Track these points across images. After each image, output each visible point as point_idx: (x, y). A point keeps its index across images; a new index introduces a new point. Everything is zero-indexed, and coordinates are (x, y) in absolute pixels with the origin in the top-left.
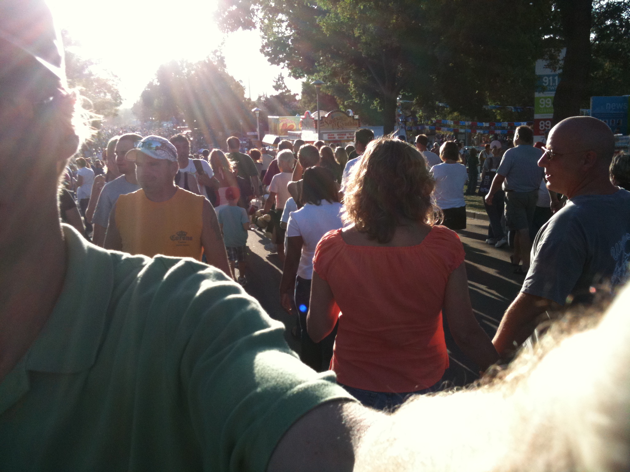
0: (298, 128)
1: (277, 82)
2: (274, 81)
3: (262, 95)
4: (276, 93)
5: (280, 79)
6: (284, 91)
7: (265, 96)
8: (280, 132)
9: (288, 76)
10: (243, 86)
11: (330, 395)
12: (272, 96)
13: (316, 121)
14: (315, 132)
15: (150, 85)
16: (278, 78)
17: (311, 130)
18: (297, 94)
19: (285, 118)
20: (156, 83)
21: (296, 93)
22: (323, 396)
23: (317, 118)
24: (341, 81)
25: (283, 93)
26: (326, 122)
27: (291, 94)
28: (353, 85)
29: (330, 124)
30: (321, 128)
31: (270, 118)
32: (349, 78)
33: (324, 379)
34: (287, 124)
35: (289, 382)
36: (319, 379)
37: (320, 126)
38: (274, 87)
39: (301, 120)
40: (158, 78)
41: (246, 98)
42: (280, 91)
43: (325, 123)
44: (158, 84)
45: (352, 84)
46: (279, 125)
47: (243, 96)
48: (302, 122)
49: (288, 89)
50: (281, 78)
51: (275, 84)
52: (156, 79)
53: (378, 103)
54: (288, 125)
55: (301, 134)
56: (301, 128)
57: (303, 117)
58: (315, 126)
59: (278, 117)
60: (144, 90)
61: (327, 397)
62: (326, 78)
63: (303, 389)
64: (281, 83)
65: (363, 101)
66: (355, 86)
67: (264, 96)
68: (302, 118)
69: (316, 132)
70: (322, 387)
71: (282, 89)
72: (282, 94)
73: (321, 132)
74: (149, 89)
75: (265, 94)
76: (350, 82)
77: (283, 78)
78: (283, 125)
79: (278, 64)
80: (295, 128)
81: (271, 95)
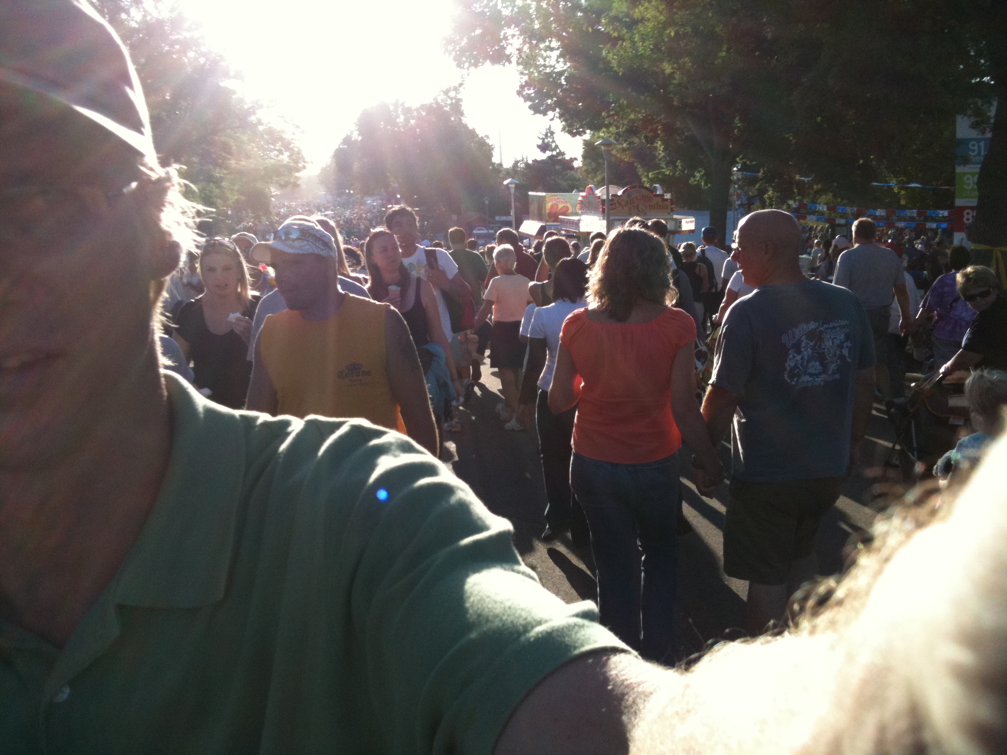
0: (574, 211)
1: (543, 139)
2: (539, 138)
3: (519, 158)
4: (542, 156)
5: (549, 135)
6: (554, 153)
7: (525, 160)
8: (548, 218)
9: (562, 131)
10: (490, 144)
11: (588, 643)
12: (535, 161)
13: (603, 201)
14: (602, 218)
15: (347, 140)
16: (545, 133)
17: (594, 214)
18: (576, 159)
19: (557, 196)
20: (356, 138)
21: (573, 157)
22: (577, 645)
23: (605, 197)
24: (644, 141)
25: (553, 156)
26: (619, 203)
27: (565, 158)
28: (663, 147)
29: (625, 206)
30: (611, 212)
31: (531, 195)
32: (656, 136)
33: (577, 615)
34: (557, 206)
35: (522, 622)
36: (570, 616)
37: (609, 210)
38: (539, 147)
39: (580, 198)
40: (358, 130)
41: (494, 163)
42: (549, 153)
43: (617, 205)
44: (360, 138)
45: (661, 146)
46: (545, 206)
47: (491, 160)
48: (581, 202)
49: (560, 151)
50: (550, 133)
51: (540, 142)
52: (357, 130)
53: (703, 176)
54: (560, 206)
55: (579, 221)
56: (580, 212)
57: (584, 194)
58: (601, 209)
59: (544, 194)
60: (337, 147)
61: (582, 645)
62: (620, 136)
63: (544, 633)
64: (551, 140)
65: (678, 173)
66: (665, 150)
67: (523, 160)
68: (582, 196)
69: (604, 219)
70: (575, 630)
71: (552, 150)
72: (551, 158)
73: (611, 218)
74: (345, 147)
75: (524, 157)
76: (657, 143)
77: (552, 133)
78: (552, 206)
79: (545, 114)
80: (570, 211)
81: (534, 159)
